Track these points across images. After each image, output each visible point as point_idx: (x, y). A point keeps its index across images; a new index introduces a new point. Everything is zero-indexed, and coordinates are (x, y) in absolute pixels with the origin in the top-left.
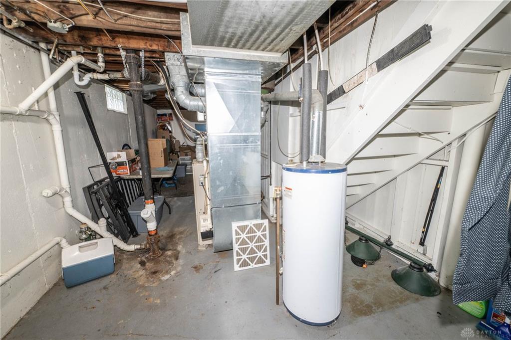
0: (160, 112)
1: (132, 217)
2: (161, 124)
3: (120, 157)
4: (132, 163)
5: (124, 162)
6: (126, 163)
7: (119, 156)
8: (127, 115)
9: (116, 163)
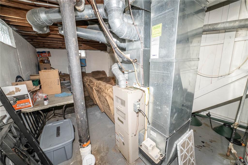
0: (38, 50)
1: (48, 155)
2: (41, 59)
3: (20, 91)
4: (33, 94)
5: (25, 95)
6: (28, 96)
7: (18, 90)
8: (16, 48)
9: (14, 97)
